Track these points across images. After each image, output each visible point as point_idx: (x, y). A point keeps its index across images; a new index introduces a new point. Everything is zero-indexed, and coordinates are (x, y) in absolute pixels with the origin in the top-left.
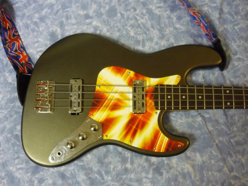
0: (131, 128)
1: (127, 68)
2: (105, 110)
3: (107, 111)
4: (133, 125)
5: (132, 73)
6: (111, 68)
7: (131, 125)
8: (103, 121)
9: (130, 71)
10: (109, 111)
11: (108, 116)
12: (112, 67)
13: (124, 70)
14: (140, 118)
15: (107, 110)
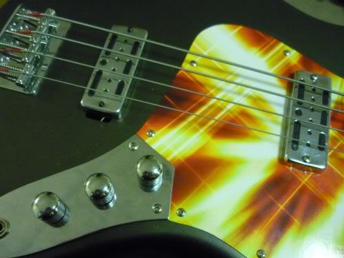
0: (270, 207)
1: (281, 40)
2: (196, 130)
3: (202, 134)
4: (280, 198)
5: (293, 56)
6: (235, 28)
7: (271, 197)
8: (182, 160)
9: (287, 48)
10: (208, 138)
11: (202, 149)
12: (240, 27)
13: (272, 43)
14: (303, 182)
15: (202, 131)
